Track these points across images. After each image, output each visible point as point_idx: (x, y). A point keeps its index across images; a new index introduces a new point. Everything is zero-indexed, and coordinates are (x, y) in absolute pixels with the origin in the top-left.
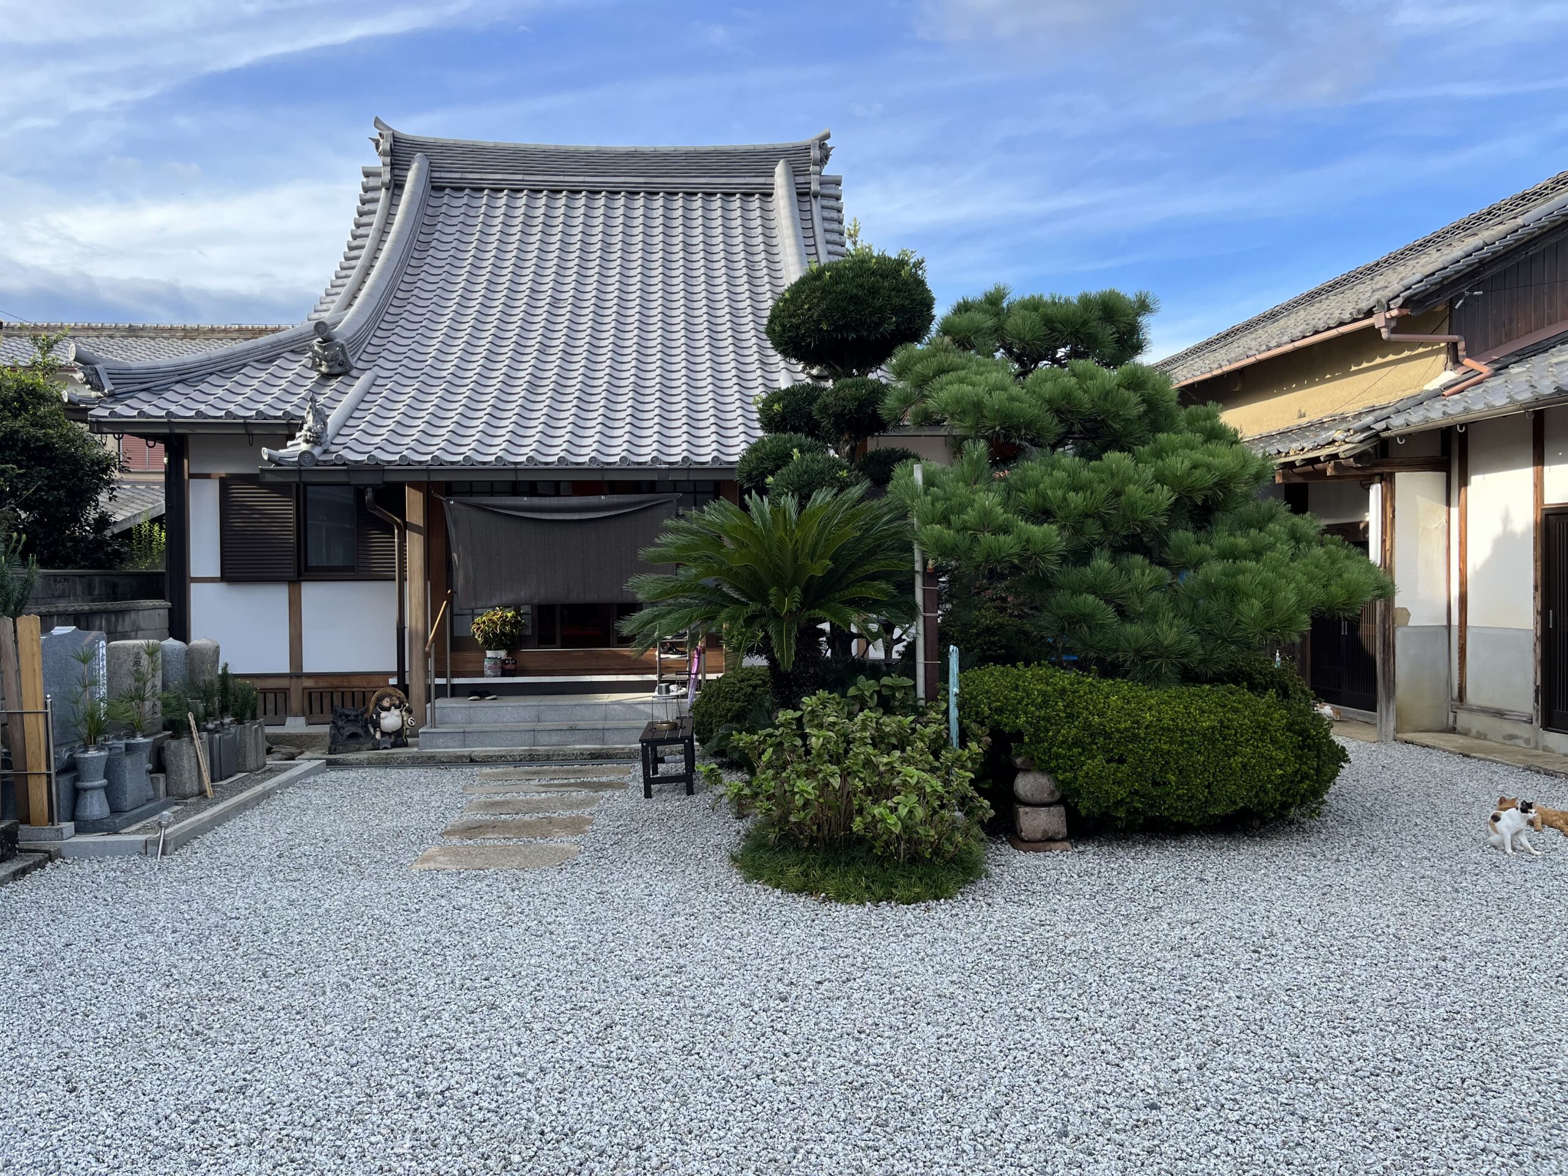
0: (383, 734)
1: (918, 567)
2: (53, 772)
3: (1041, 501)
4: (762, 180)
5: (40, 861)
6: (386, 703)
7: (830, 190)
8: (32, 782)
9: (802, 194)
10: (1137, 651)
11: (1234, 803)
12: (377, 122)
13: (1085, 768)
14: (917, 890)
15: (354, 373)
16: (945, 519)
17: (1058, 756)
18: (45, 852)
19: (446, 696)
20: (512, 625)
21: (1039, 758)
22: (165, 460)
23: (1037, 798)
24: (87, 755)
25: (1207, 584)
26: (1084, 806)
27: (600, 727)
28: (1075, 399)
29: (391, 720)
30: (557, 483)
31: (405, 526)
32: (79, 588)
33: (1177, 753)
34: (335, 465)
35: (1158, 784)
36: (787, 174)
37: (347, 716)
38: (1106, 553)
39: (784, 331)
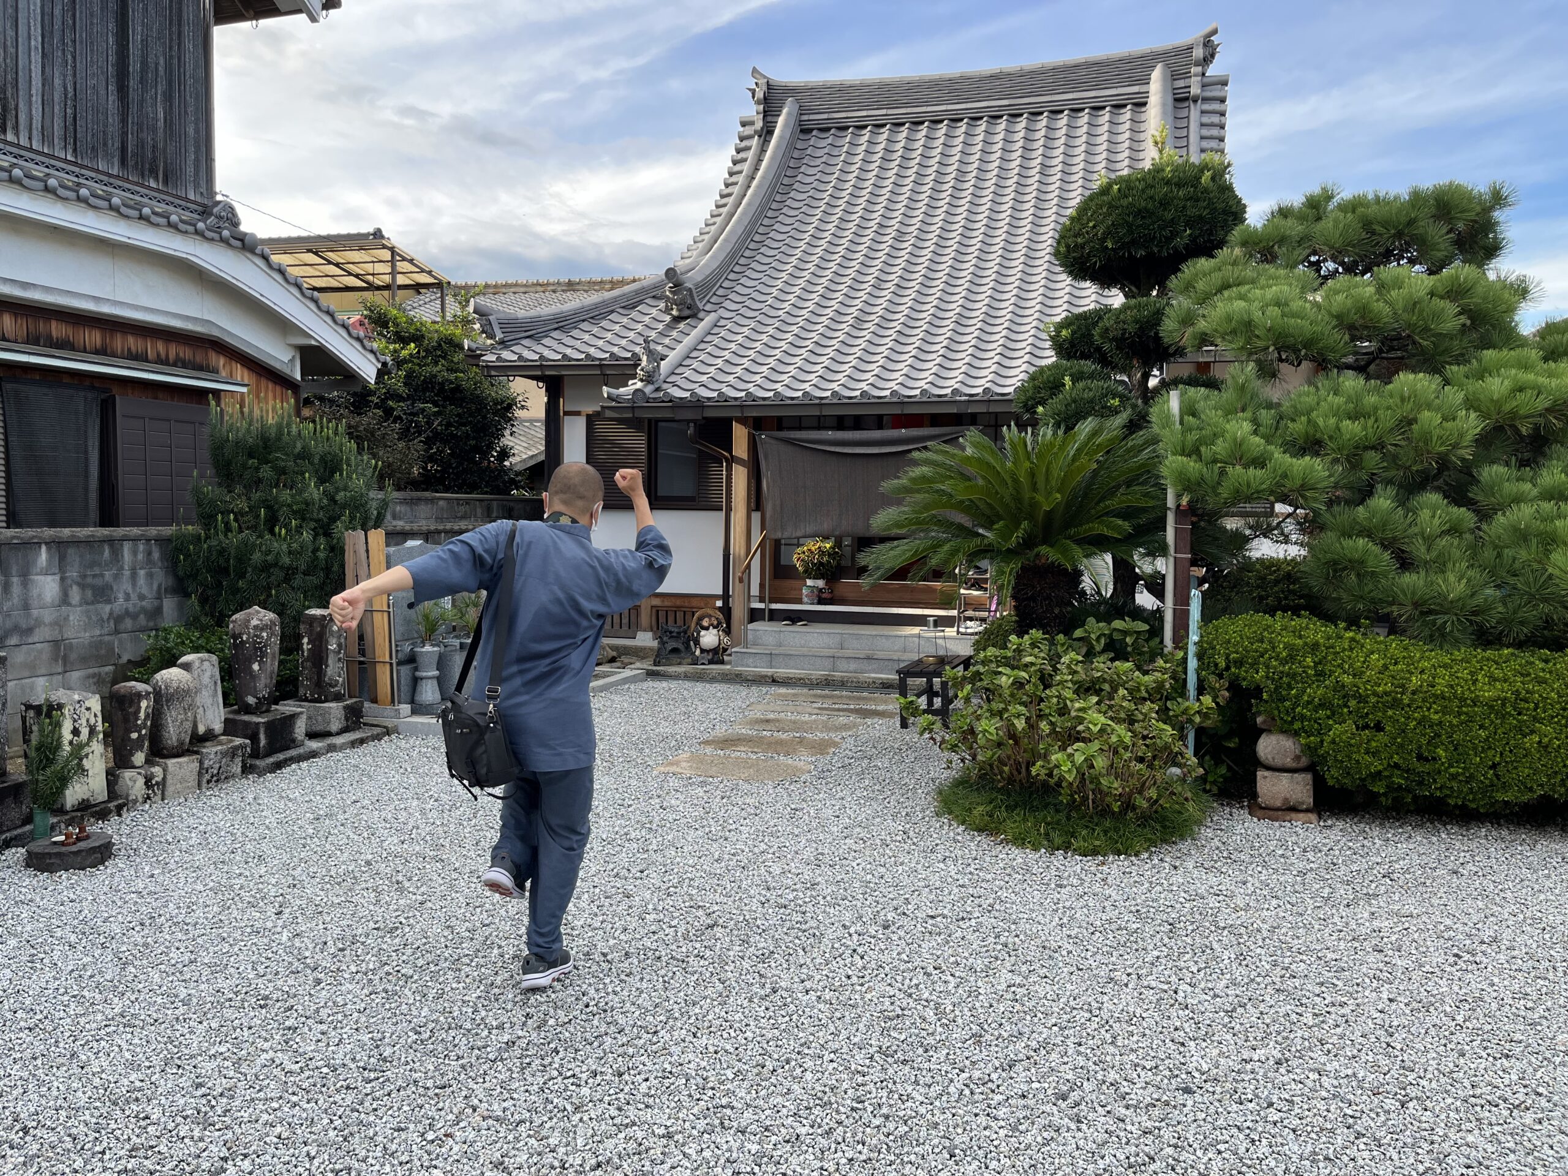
0: (702, 651)
1: (1171, 502)
2: (394, 661)
3: (1311, 431)
4: (1136, 89)
5: (378, 735)
6: (705, 623)
7: (1215, 92)
8: (379, 667)
9: (1180, 100)
10: (1416, 605)
11: (1531, 789)
12: (755, 71)
13: (1331, 733)
14: (1097, 843)
15: (701, 315)
16: (1193, 451)
17: (1303, 718)
18: (385, 727)
19: (764, 620)
20: (829, 555)
21: (1282, 719)
22: (546, 399)
23: (1279, 762)
24: (423, 650)
25: (1516, 529)
26: (1333, 776)
27: (895, 658)
28: (1370, 312)
29: (709, 638)
30: (880, 417)
31: (732, 460)
32: (479, 511)
33: (1451, 725)
34: (663, 402)
35: (1427, 760)
36: (1164, 79)
37: (671, 632)
38: (1391, 491)
39: (1068, 252)
